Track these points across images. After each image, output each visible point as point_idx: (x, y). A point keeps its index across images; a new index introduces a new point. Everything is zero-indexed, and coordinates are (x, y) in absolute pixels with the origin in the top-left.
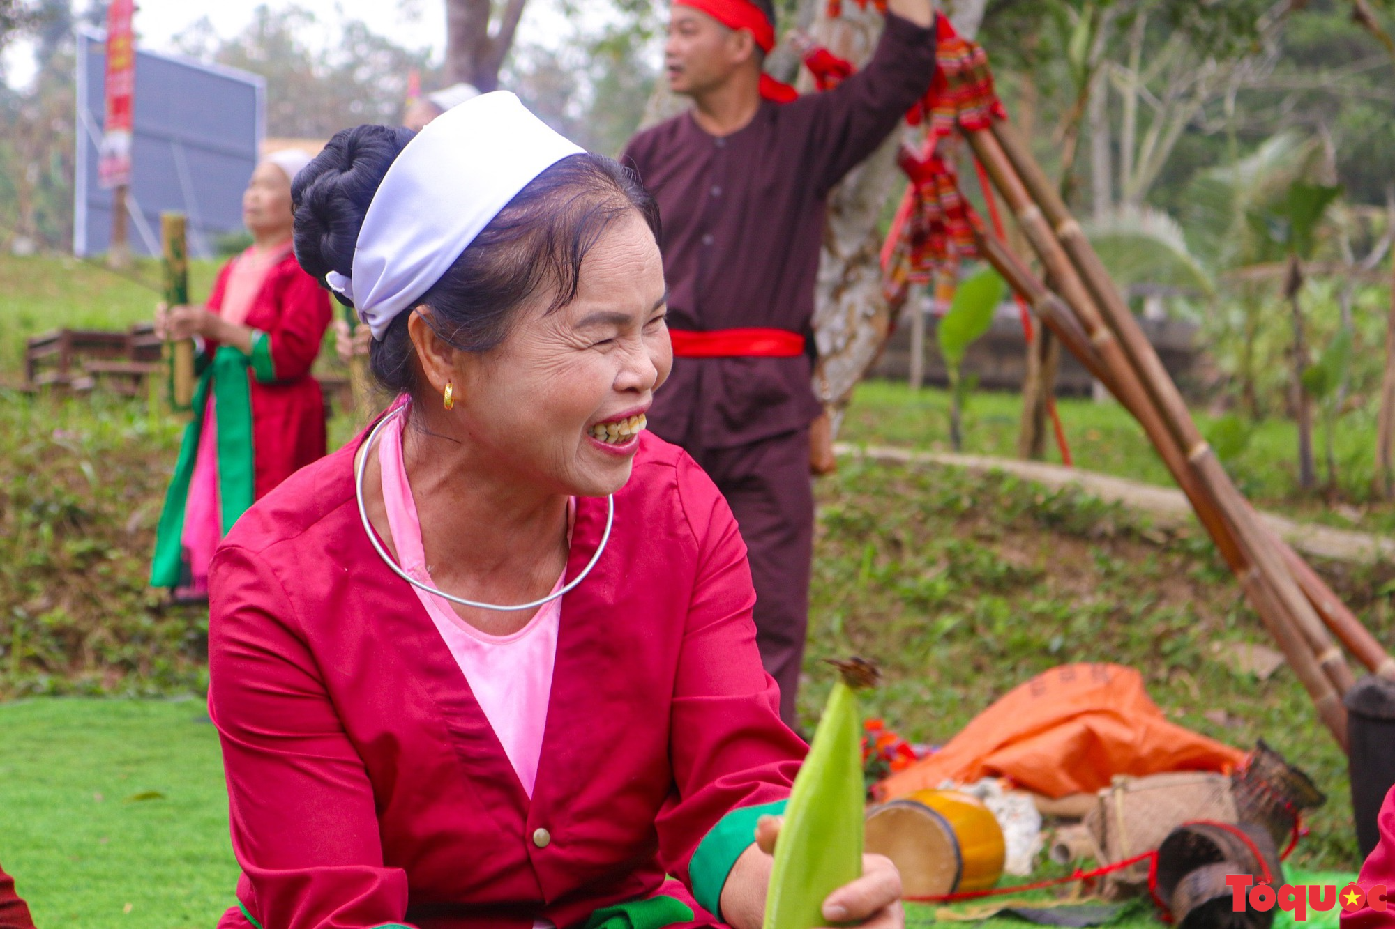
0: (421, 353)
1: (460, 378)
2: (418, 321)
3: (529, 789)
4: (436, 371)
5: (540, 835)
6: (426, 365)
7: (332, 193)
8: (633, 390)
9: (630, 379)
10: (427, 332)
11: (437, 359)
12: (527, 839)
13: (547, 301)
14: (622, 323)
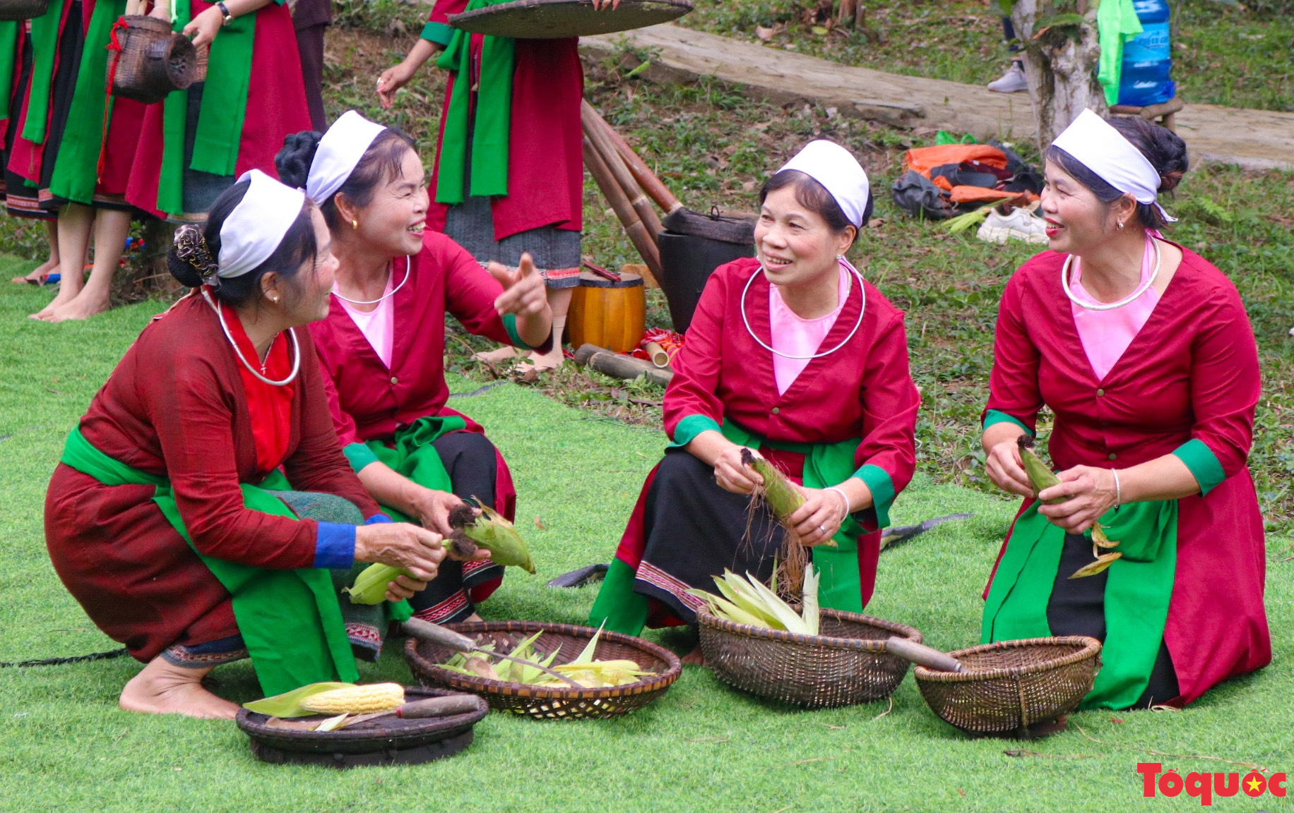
0: (341, 210)
1: (357, 217)
2: (339, 199)
3: (389, 367)
4: (347, 215)
5: (394, 380)
6: (344, 215)
7: (293, 159)
8: (420, 212)
9: (418, 208)
10: (342, 202)
11: (348, 212)
12: (389, 382)
13: (386, 182)
14: (412, 186)
